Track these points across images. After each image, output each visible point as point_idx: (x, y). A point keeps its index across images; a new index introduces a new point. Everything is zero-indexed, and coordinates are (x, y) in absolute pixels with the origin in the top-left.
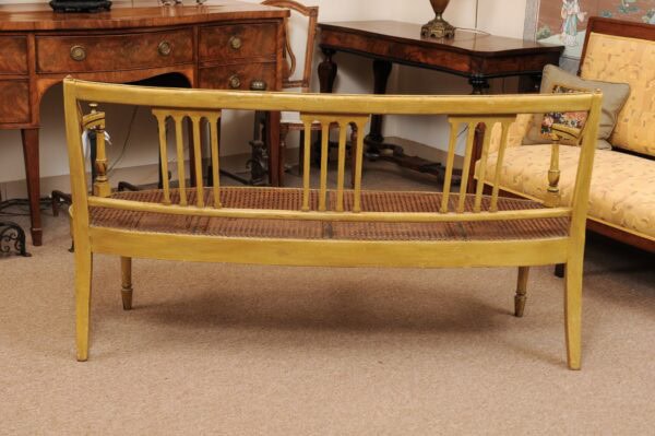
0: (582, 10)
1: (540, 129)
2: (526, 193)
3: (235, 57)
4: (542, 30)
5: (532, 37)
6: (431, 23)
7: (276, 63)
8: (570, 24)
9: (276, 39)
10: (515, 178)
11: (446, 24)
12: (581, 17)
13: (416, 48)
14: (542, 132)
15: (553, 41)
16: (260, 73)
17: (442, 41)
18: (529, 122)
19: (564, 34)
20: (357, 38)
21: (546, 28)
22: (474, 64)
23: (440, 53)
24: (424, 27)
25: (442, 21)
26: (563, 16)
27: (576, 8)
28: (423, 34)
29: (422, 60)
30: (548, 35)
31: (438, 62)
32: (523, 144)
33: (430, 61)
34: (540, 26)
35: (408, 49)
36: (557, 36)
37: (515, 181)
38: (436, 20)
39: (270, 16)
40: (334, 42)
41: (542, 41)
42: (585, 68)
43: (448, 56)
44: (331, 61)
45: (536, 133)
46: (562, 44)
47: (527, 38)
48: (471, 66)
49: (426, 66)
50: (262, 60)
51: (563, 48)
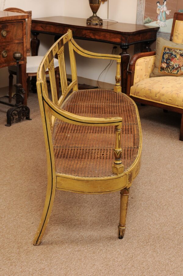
0: (168, 9)
1: (160, 69)
2: (162, 102)
3: (4, 41)
4: (146, 20)
5: (141, 23)
6: (91, 18)
7: (23, 43)
8: (161, 16)
9: (23, 30)
10: (156, 94)
11: (98, 18)
12: (168, 13)
13: (89, 31)
14: (161, 71)
15: (153, 25)
16: (16, 49)
17: (98, 27)
18: (153, 66)
19: (159, 21)
20: (52, 26)
21: (148, 18)
22: (124, 39)
23: (102, 33)
24: (88, 20)
25: (96, 16)
26: (158, 12)
27: (165, 8)
28: (87, 23)
29: (93, 37)
30: (150, 22)
31: (102, 38)
32: (150, 77)
33: (97, 37)
34: (145, 17)
35: (84, 32)
36: (155, 22)
37: (156, 96)
38: (93, 16)
39: (20, 18)
40: (39, 28)
41: (146, 25)
42: (175, 38)
43: (108, 35)
44: (37, 39)
45: (157, 71)
46: (158, 26)
47: (138, 23)
48: (122, 40)
49: (95, 40)
50: (17, 42)
51: (159, 28)
